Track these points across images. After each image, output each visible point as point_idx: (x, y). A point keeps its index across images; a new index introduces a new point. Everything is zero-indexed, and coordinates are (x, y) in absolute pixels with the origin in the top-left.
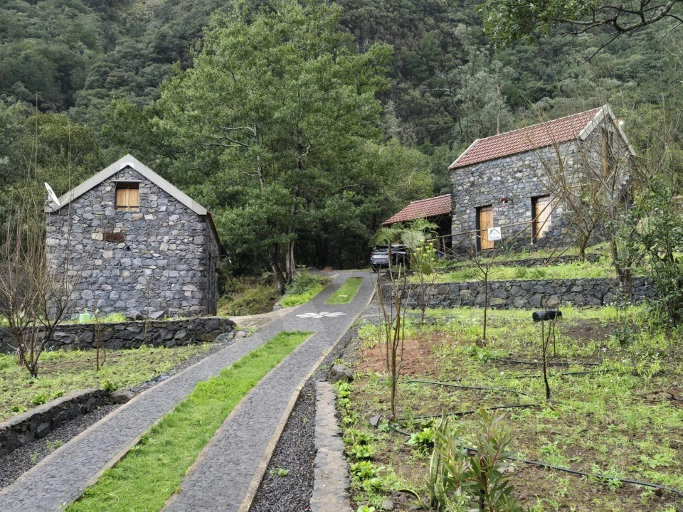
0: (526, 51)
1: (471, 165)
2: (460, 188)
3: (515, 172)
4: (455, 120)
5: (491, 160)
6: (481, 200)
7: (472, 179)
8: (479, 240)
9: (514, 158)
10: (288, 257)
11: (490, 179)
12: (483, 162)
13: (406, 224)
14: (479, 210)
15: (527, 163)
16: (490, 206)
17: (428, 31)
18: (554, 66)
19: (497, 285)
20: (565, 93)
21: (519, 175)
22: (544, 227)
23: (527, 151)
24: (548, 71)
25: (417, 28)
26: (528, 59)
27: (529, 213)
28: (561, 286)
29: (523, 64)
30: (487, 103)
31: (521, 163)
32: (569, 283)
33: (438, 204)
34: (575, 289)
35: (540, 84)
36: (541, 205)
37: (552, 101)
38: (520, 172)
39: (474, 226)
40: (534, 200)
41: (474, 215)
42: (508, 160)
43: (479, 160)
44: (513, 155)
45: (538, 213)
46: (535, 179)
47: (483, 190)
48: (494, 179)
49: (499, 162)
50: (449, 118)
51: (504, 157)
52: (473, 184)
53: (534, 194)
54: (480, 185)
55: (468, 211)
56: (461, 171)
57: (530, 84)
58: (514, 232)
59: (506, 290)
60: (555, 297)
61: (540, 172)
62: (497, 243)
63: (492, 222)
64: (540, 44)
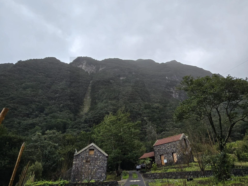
0: (158, 122)
1: (158, 145)
2: (156, 150)
3: (168, 147)
4: (145, 136)
5: (162, 144)
6: (161, 153)
7: (158, 148)
8: (161, 162)
9: (167, 144)
10: (119, 167)
11: (162, 148)
12: (160, 145)
13: (145, 159)
14: (161, 156)
15: (170, 145)
16: (163, 154)
17: (139, 118)
18: (164, 125)
19: (173, 173)
20: (167, 131)
21: (168, 148)
22: (176, 160)
23: (169, 143)
24: (163, 126)
25: (136, 117)
26: (159, 124)
27: (172, 156)
28: (188, 173)
29: (158, 125)
30: (153, 132)
31: (168, 145)
32: (189, 172)
33: (151, 154)
34: (191, 173)
35: (162, 129)
36: (175, 155)
37: (165, 132)
38: (169, 147)
39: (160, 159)
40: (173, 153)
41: (160, 157)
42: (166, 144)
43: (159, 144)
44: (167, 143)
45: (174, 156)
46: (172, 149)
47: (161, 151)
48: (163, 148)
49: (164, 145)
50: (144, 135)
51: (165, 144)
52: (159, 149)
53: (172, 152)
54: (160, 150)
55: (158, 156)
56: (156, 147)
57: (160, 129)
58: (169, 161)
59: (175, 174)
60: (187, 176)
61: (173, 147)
62: (166, 163)
63: (164, 158)
64: (161, 121)
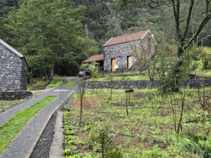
0: (127, 12)
1: (110, 45)
2: (106, 52)
3: (123, 48)
4: (106, 32)
5: (116, 44)
6: (113, 56)
7: (110, 50)
8: (112, 68)
9: (122, 44)
10: (51, 72)
11: (115, 50)
12: (113, 45)
13: (90, 63)
14: (112, 59)
15: (126, 46)
16: (115, 58)
17: (98, 3)
18: (135, 17)
19: (116, 82)
20: (137, 26)
21: (123, 49)
22: (130, 65)
23: (126, 42)
24: (133, 19)
25: (95, 2)
26: (128, 15)
27: (126, 61)
28: (134, 82)
29: (126, 16)
30: (115, 27)
31: (124, 46)
32: (136, 82)
33: (99, 57)
34: (138, 83)
35: (131, 22)
36: (130, 58)
37: (134, 28)
38: (124, 48)
39: (110, 64)
40: (128, 57)
41: (110, 61)
42: (121, 44)
43: (112, 44)
44: (122, 43)
45: (129, 61)
46: (128, 51)
47: (113, 53)
48: (116, 50)
49: (118, 45)
50: (104, 31)
51: (119, 44)
52: (110, 51)
53: (128, 55)
54: (112, 52)
55: (109, 60)
56: (107, 47)
57: (128, 22)
58: (122, 66)
59: (119, 83)
60: (132, 86)
61: (129, 49)
62: (117, 69)
63: (115, 63)
64: (131, 10)
